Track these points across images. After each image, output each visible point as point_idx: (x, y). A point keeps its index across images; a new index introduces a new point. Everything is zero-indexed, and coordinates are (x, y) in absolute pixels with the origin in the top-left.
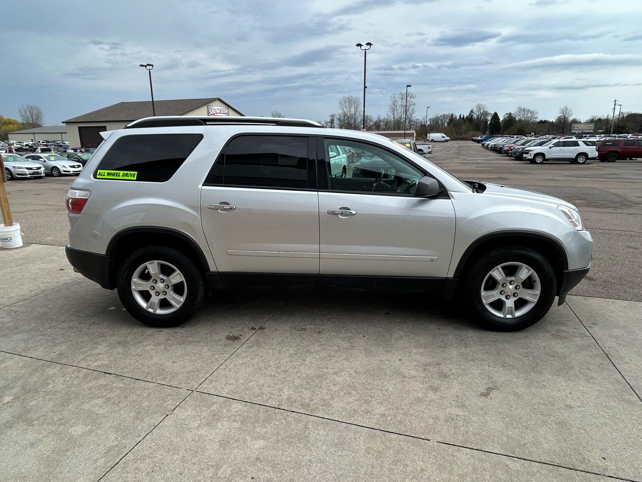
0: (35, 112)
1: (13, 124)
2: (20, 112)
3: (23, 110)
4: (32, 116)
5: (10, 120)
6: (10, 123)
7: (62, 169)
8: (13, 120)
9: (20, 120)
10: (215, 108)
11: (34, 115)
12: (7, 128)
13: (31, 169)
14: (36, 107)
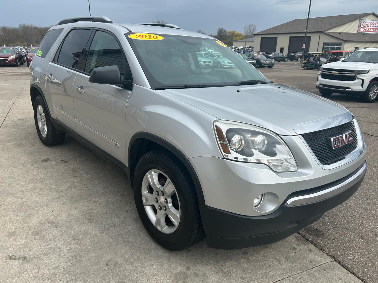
0: (253, 28)
1: (240, 36)
2: (245, 28)
3: (246, 28)
4: (250, 31)
5: (238, 33)
6: (238, 36)
7: (223, 64)
8: (240, 34)
9: (243, 33)
10: (367, 21)
11: (251, 30)
12: (235, 39)
13: (205, 62)
14: (253, 26)
